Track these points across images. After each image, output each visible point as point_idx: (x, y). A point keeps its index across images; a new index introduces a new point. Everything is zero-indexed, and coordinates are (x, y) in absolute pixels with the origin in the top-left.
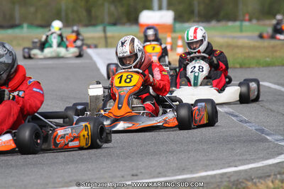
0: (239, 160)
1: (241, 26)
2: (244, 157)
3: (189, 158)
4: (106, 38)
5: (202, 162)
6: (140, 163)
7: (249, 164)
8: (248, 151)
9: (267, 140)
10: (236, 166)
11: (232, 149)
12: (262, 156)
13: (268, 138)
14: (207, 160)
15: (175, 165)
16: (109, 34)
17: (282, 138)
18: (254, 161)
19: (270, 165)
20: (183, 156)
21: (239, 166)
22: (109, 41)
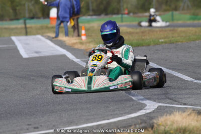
0: (111, 115)
1: (122, 18)
2: (115, 112)
3: (76, 114)
4: (26, 28)
5: (84, 117)
6: (41, 118)
7: (118, 117)
8: (118, 108)
9: (132, 100)
10: (108, 119)
11: (107, 107)
12: (127, 111)
13: (133, 98)
14: (88, 115)
15: (66, 120)
16: (28, 25)
17: (143, 98)
18: (122, 115)
19: (132, 118)
20: (72, 113)
21: (111, 119)
22: (28, 30)
